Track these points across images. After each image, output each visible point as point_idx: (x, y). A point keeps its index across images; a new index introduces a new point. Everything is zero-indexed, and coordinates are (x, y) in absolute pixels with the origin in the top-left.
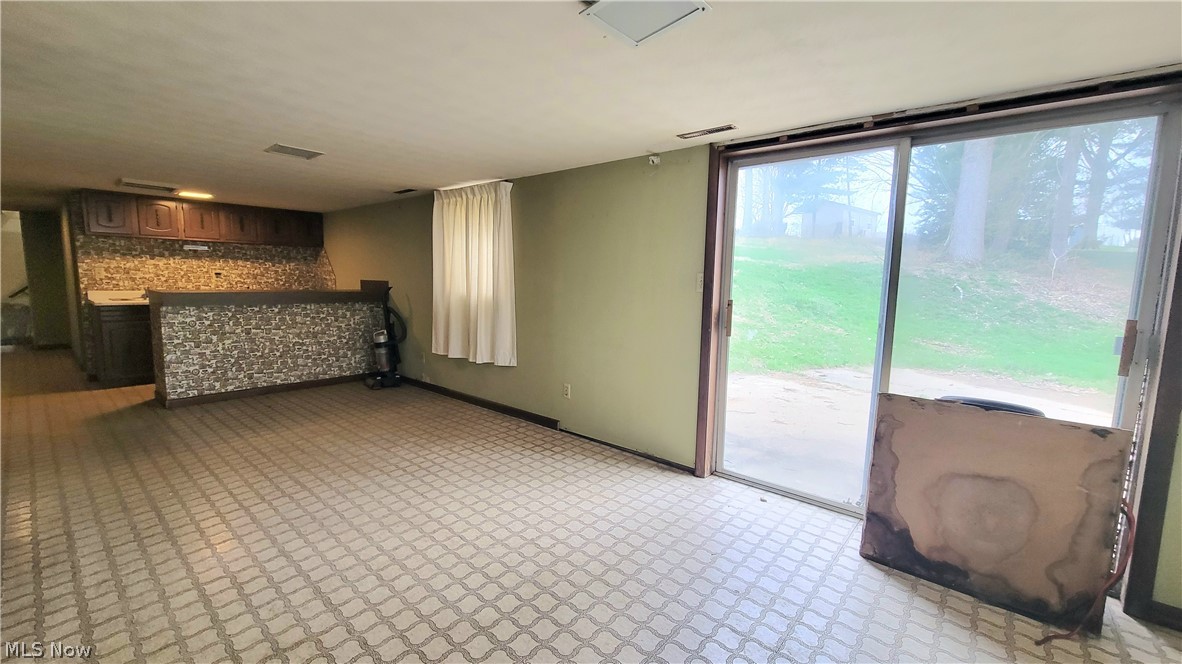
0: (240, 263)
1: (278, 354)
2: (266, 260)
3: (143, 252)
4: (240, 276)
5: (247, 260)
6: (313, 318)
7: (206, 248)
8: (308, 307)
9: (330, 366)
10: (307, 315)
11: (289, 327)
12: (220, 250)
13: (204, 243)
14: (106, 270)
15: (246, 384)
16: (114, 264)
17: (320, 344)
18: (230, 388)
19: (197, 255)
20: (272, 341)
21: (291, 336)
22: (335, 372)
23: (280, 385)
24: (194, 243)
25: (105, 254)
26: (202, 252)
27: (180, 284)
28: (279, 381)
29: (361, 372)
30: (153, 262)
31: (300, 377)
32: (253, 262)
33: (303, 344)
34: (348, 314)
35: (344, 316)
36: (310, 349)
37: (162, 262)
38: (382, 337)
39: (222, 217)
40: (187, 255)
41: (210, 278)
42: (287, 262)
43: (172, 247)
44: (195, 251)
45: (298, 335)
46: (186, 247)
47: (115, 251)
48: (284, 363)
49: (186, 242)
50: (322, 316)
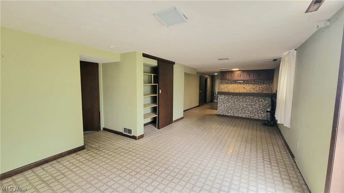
0: (250, 85)
1: (241, 109)
2: (257, 84)
3: (230, 83)
4: (249, 88)
5: (252, 84)
6: (252, 100)
7: (243, 81)
8: (250, 97)
9: (255, 115)
10: (250, 100)
11: (244, 102)
12: (245, 82)
13: (242, 80)
14: (224, 87)
15: (232, 115)
16: (225, 86)
17: (253, 108)
18: (229, 115)
19: (240, 83)
20: (240, 105)
21: (245, 105)
22: (257, 117)
23: (240, 117)
24: (240, 80)
25: (224, 84)
26: (241, 83)
27: (236, 90)
28: (240, 116)
29: (266, 119)
30: (231, 85)
31: (246, 116)
32: (253, 85)
33: (248, 107)
34: (263, 100)
35: (262, 101)
36: (250, 109)
37: (233, 85)
38: (269, 109)
39: (245, 73)
40: (238, 83)
41: (242, 89)
42: (263, 84)
43: (235, 82)
44: (240, 82)
45: (247, 105)
46: (238, 82)
47: (225, 83)
48: (242, 111)
49: (238, 80)
50: (254, 100)
